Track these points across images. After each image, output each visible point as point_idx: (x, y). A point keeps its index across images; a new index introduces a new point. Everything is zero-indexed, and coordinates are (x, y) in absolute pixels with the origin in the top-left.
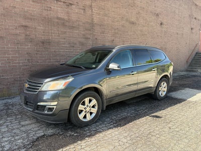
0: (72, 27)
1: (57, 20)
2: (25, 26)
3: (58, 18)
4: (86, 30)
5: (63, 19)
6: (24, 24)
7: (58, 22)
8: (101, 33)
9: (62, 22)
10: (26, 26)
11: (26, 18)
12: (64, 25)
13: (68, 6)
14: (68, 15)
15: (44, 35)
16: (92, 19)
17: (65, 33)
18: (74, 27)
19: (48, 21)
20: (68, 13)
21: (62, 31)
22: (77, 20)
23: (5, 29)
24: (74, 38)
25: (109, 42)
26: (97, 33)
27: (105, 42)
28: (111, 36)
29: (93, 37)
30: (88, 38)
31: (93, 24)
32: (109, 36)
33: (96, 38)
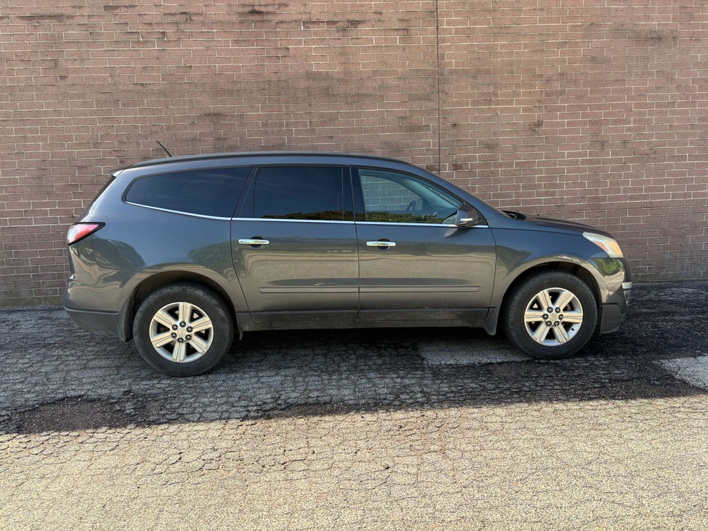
0: (358, 95)
1: (303, 84)
2: (215, 115)
3: (310, 76)
4: (413, 98)
5: (327, 77)
6: (212, 108)
7: (307, 88)
8: (474, 103)
9: (324, 84)
10: (217, 115)
11: (216, 92)
12: (328, 94)
13: (344, 30)
14: (343, 59)
15: (266, 133)
16: (440, 57)
17: (332, 119)
18: (364, 95)
19: (279, 90)
20: (343, 53)
21: (322, 116)
22: (376, 73)
23: (168, 128)
24: (366, 131)
25: (517, 132)
26: (460, 104)
27: (495, 134)
28: (525, 110)
29: (441, 120)
30: (419, 128)
31: (442, 75)
32: (517, 110)
33: (455, 125)
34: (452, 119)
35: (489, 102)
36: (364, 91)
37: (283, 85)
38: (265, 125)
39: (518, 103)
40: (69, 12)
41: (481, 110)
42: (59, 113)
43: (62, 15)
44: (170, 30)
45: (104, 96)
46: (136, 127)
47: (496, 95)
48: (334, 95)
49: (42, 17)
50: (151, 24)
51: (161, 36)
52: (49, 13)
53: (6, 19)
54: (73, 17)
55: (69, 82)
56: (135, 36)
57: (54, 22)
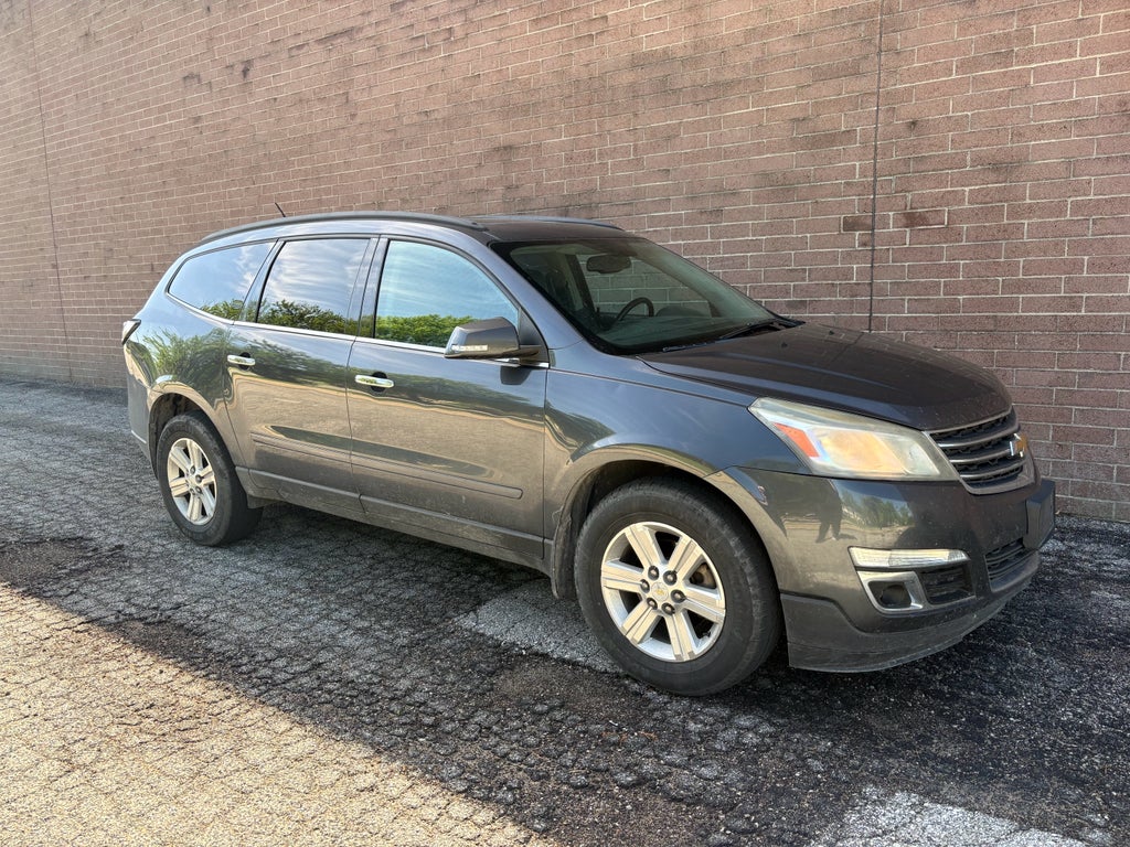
0: (716, 84)
1: (627, 78)
2: (505, 148)
3: (638, 62)
4: (821, 75)
5: (666, 57)
6: (503, 138)
7: (632, 85)
9: (658, 73)
10: (509, 148)
11: (509, 110)
12: (665, 91)
14: (692, 18)
15: (570, 173)
17: (670, 137)
18: (729, 85)
19: (590, 94)
21: (653, 132)
22: (750, 34)
24: (727, 154)
25: (1080, 124)
26: (927, 72)
27: (1018, 134)
28: (1108, 65)
29: (881, 115)
30: (831, 139)
31: (890, 11)
32: (1085, 68)
33: (914, 123)
34: (908, 111)
35: (1005, 58)
36: (728, 76)
37: (596, 85)
38: (569, 159)
39: (1089, 48)
40: (358, 22)
41: (985, 80)
42: (347, 164)
43: (352, 29)
44: (457, 23)
45: (388, 136)
46: (418, 177)
47: (1026, 37)
48: (674, 91)
49: (336, 35)
50: (436, 19)
51: (447, 35)
52: (340, 29)
53: (306, 47)
54: (360, 29)
55: (358, 121)
56: (421, 43)
57: (345, 39)
